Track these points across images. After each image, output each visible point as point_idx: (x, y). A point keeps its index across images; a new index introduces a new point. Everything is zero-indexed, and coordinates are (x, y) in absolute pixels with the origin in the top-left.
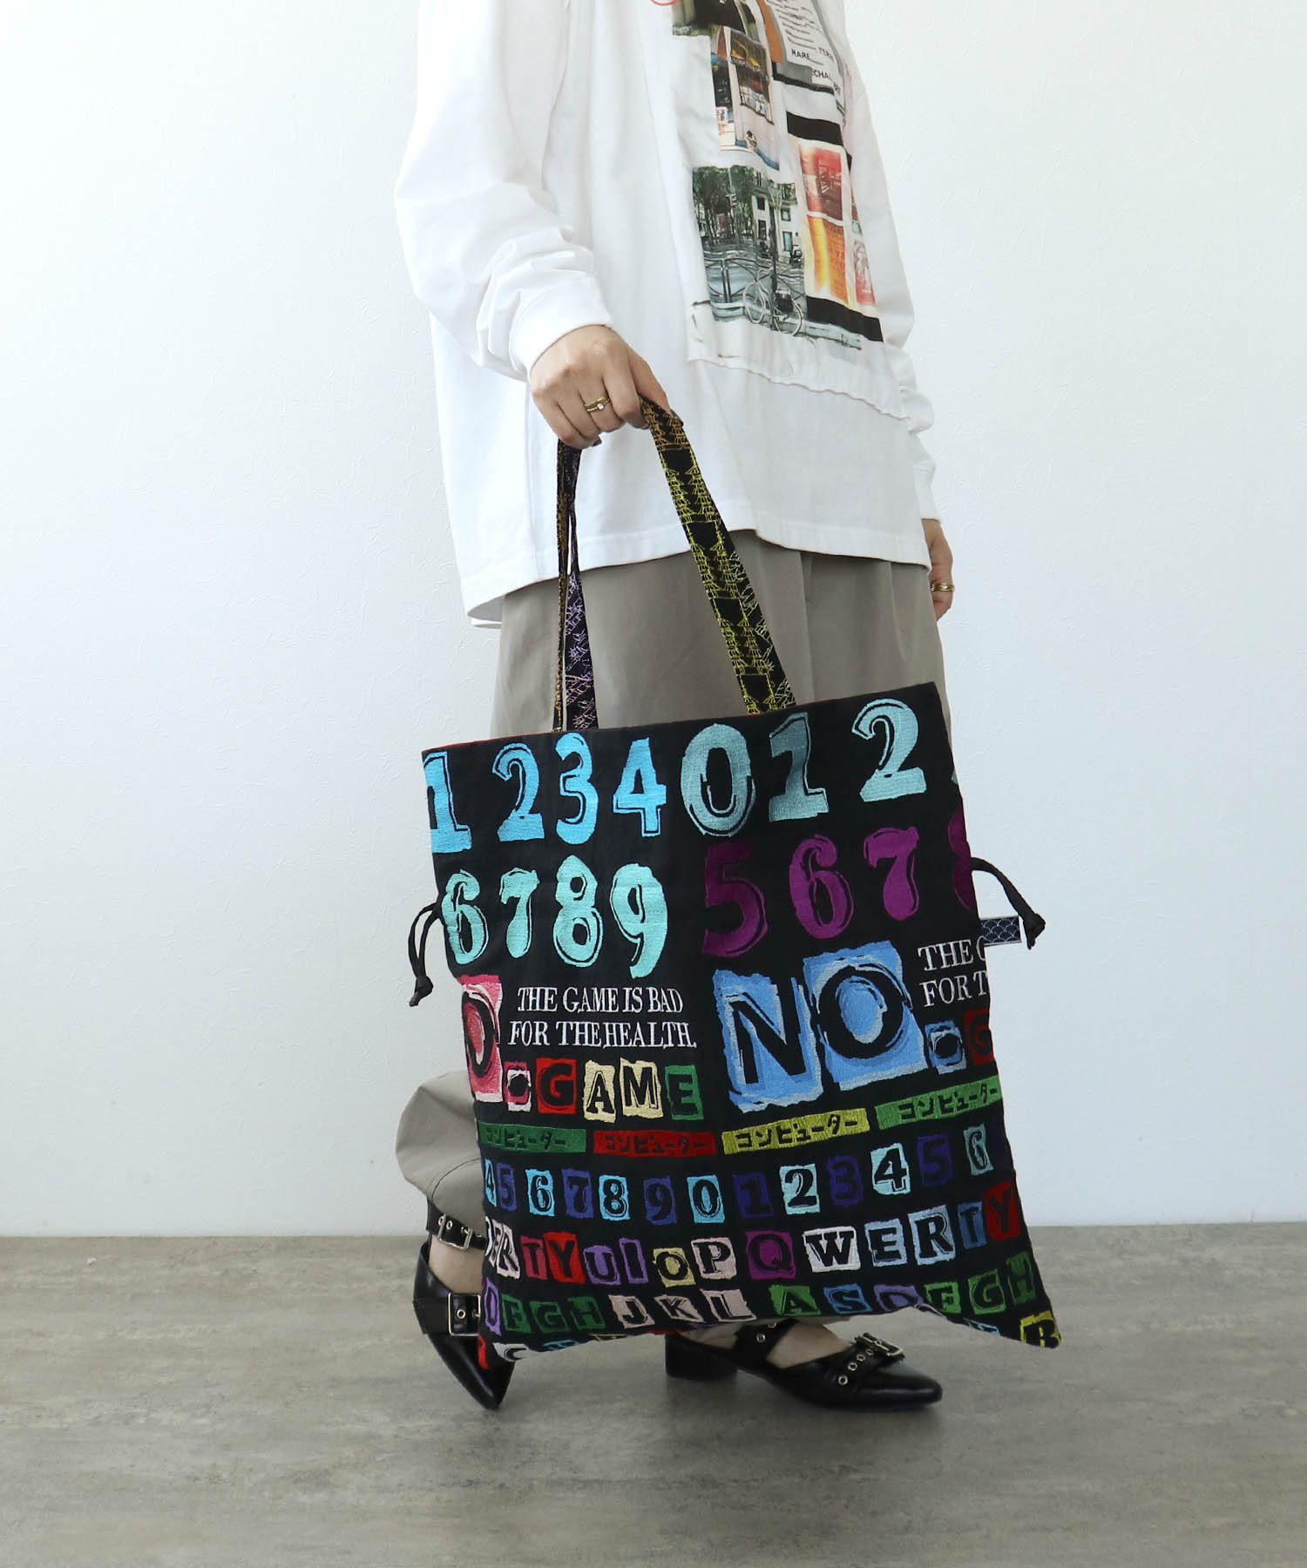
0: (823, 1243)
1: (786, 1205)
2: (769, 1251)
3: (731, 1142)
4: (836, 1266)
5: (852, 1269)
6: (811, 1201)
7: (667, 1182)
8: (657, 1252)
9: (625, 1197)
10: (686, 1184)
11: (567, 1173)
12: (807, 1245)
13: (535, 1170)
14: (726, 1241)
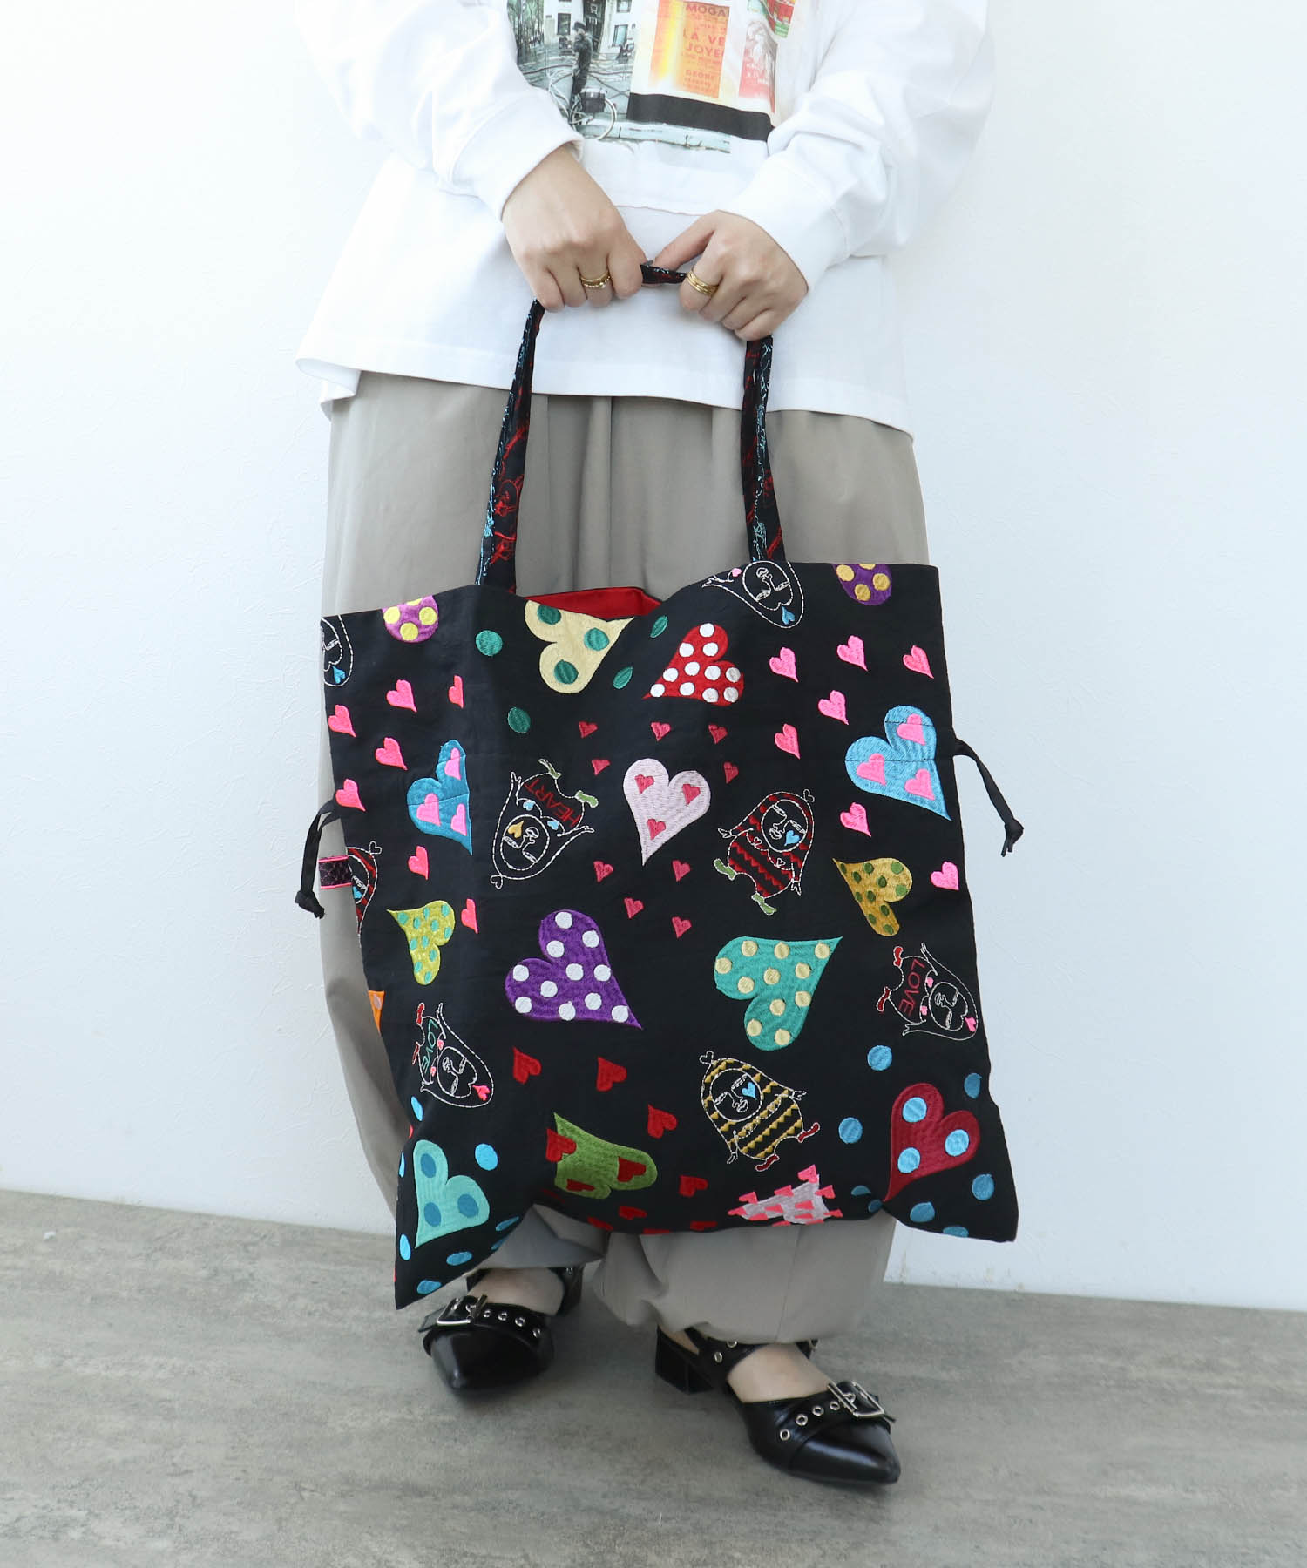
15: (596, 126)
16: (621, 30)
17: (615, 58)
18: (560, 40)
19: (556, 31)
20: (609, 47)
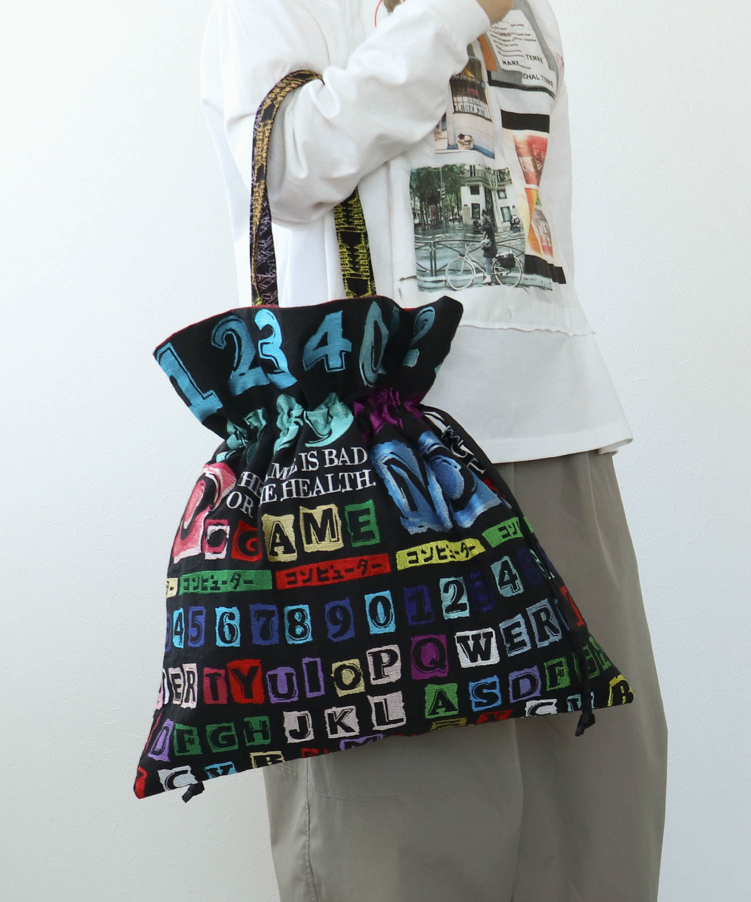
0: (471, 643)
1: (444, 611)
2: (430, 653)
3: (403, 560)
4: (480, 662)
5: (492, 663)
6: (463, 607)
7: (346, 603)
8: (335, 666)
9: (308, 622)
10: (364, 602)
11: (253, 608)
12: (458, 645)
13: (224, 608)
14: (395, 648)
15: (512, 277)
16: (505, 210)
17: (509, 229)
18: (474, 222)
19: (471, 217)
20: (502, 223)
